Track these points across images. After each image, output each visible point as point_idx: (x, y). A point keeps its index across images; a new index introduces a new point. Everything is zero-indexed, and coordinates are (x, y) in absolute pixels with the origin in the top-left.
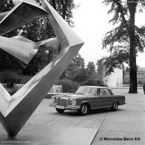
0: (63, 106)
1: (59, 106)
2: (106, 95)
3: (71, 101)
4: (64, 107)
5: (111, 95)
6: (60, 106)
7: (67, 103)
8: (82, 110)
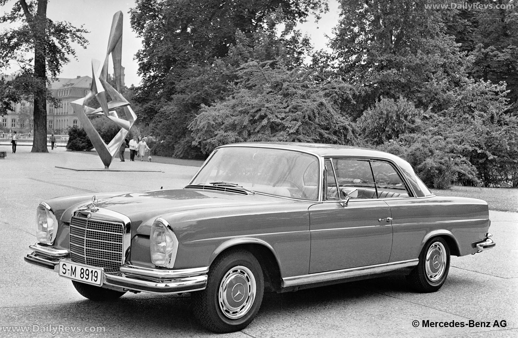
0: (94, 269)
1: (74, 265)
2: (377, 196)
3: (148, 237)
4: (100, 270)
5: (411, 195)
6: (79, 267)
7: (120, 248)
8: (223, 296)
